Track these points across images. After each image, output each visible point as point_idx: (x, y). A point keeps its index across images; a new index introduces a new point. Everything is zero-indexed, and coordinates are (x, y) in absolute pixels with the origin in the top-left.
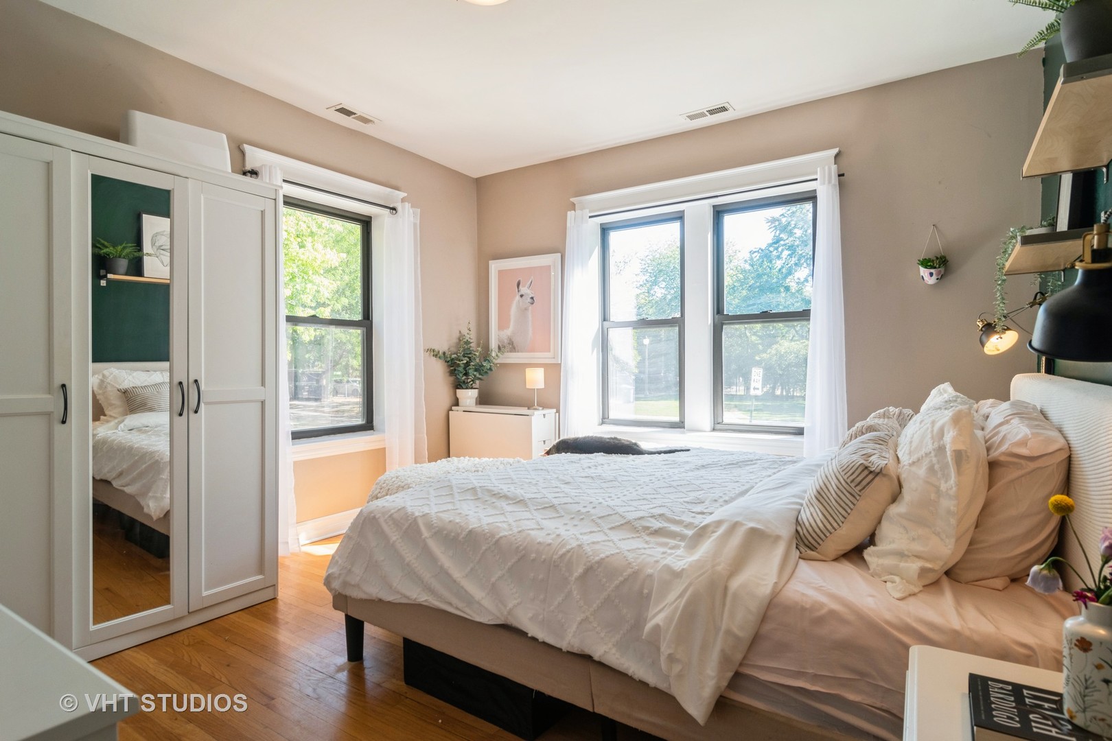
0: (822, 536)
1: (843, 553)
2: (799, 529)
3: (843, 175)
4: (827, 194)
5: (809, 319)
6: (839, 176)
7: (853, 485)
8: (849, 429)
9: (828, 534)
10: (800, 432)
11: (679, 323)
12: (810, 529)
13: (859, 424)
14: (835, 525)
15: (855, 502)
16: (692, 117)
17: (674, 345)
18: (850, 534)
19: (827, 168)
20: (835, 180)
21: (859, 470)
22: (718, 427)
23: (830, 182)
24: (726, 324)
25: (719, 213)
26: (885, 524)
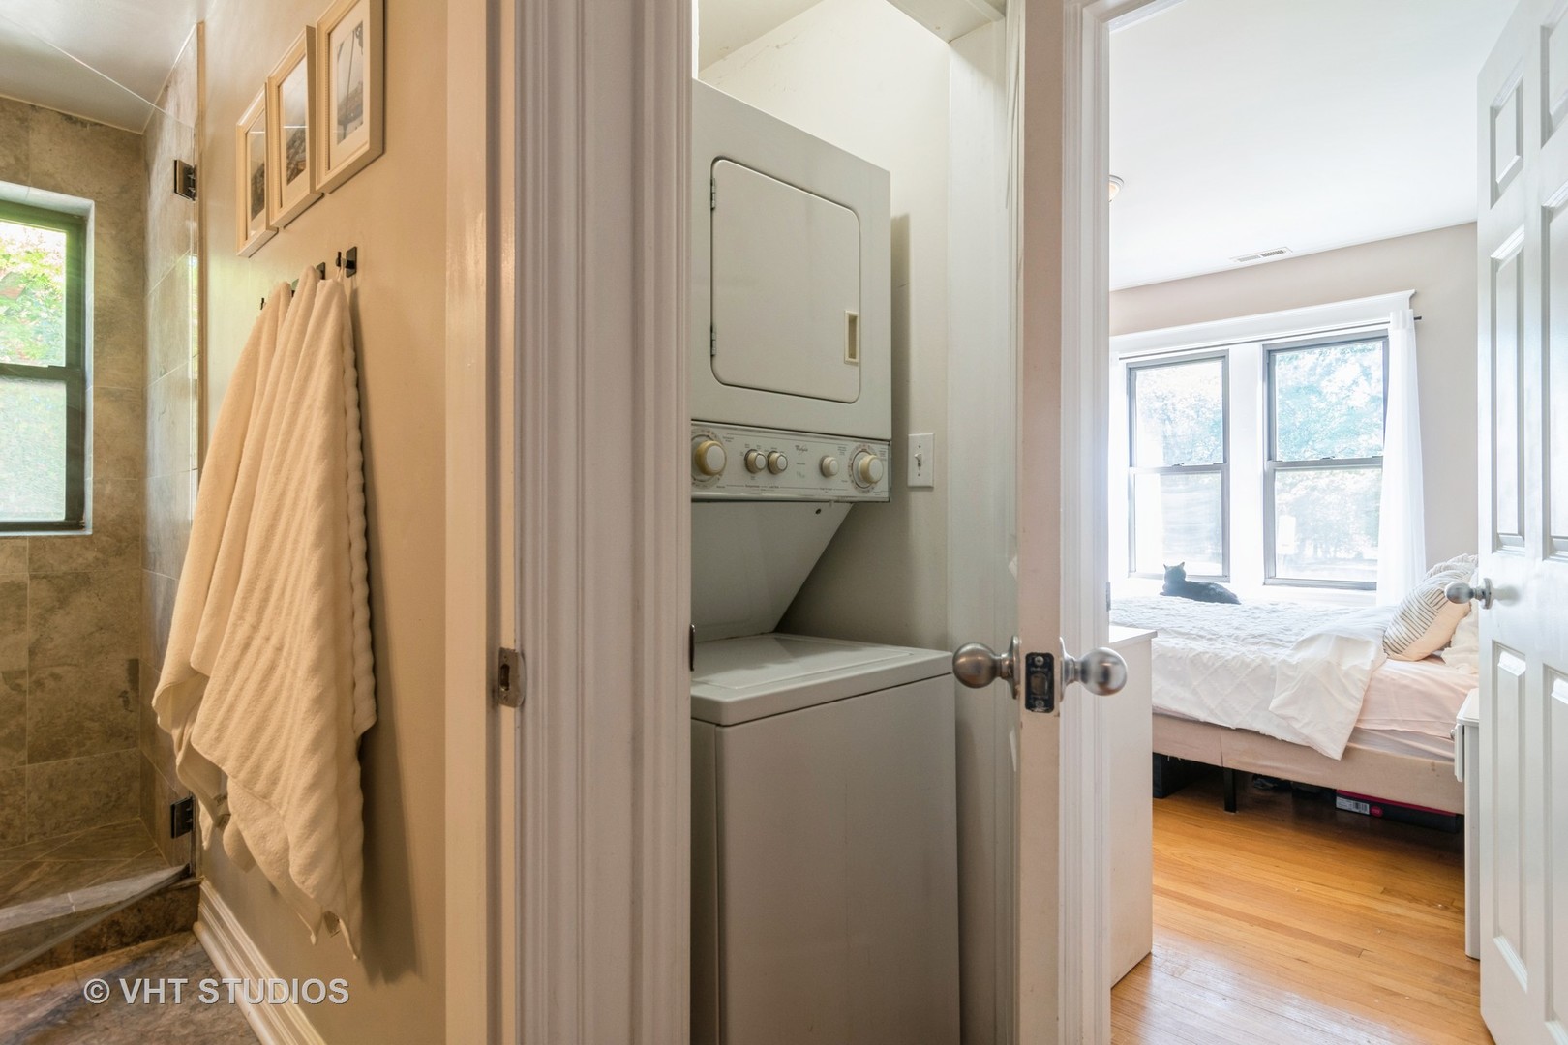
0: (1407, 643)
1: (1426, 655)
2: (1386, 640)
3: (1420, 318)
4: (1400, 339)
5: (1381, 467)
6: (1415, 319)
7: (1432, 605)
8: (1428, 570)
9: (1411, 641)
10: (1370, 587)
11: (1222, 468)
12: (1397, 640)
13: (1438, 565)
14: (1417, 635)
15: (1433, 617)
16: (1241, 260)
17: (1216, 494)
18: (1429, 641)
19: (1401, 312)
20: (1411, 323)
21: (1438, 593)
22: (1270, 581)
23: (1404, 327)
24: (1279, 471)
25: (1270, 354)
26: (1458, 632)
